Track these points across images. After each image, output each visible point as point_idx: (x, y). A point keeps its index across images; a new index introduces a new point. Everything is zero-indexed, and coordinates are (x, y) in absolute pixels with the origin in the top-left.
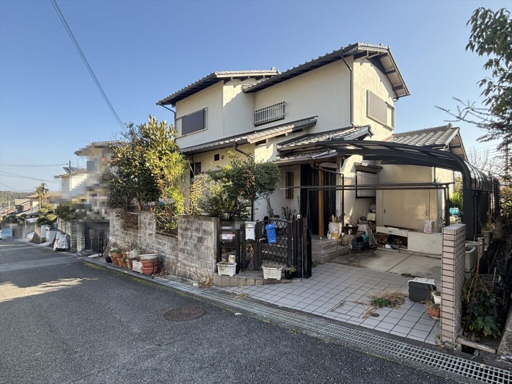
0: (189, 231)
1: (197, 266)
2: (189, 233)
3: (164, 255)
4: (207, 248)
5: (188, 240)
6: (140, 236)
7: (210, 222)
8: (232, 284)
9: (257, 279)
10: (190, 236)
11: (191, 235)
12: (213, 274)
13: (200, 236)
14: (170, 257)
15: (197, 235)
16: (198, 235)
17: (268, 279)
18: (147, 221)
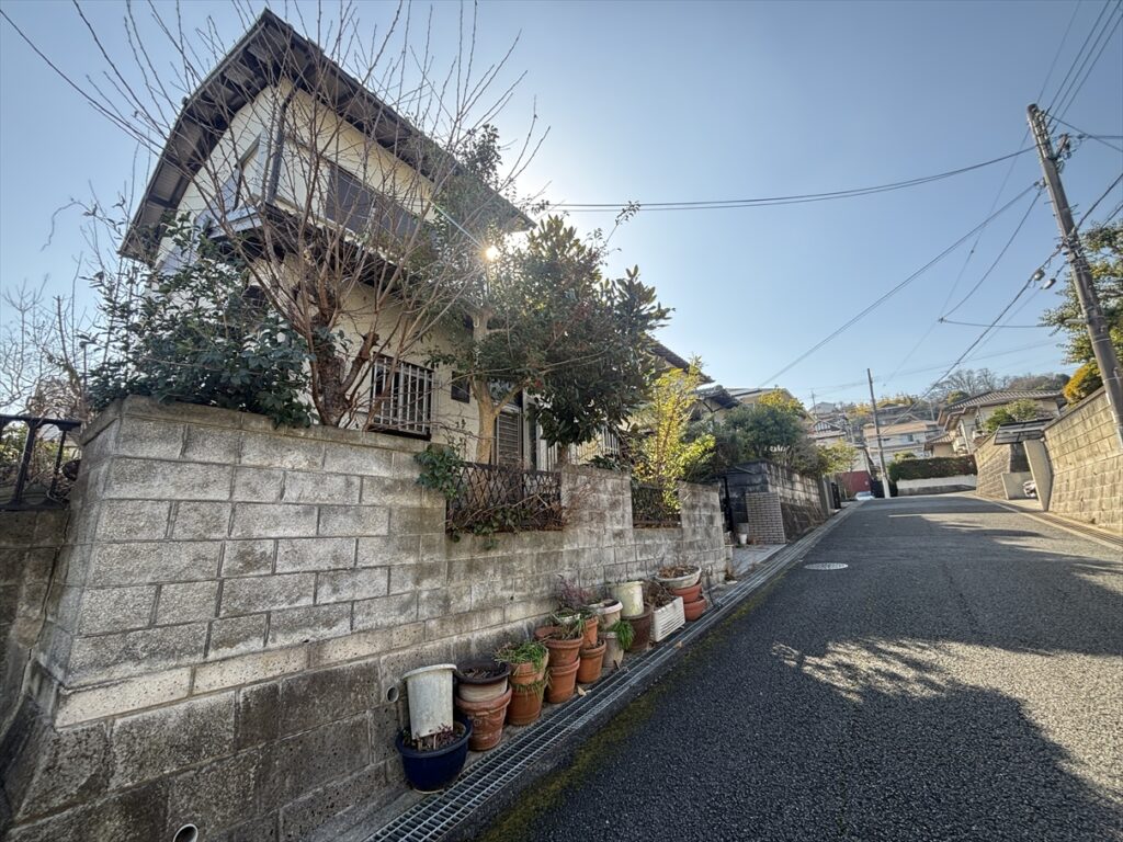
2: (697, 512)
6: (575, 551)
7: (715, 493)
11: (700, 515)
15: (706, 513)
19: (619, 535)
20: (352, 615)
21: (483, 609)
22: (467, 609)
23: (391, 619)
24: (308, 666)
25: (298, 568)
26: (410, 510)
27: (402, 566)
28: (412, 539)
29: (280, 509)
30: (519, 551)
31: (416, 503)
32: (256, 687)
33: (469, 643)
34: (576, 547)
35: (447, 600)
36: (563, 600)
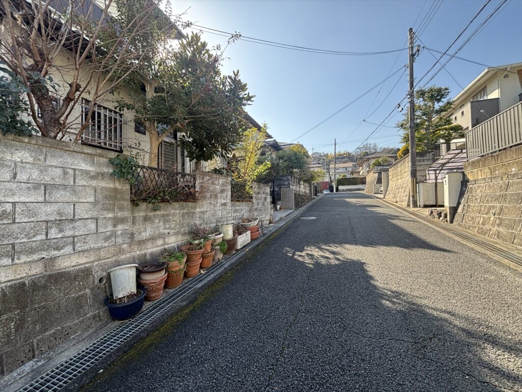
6: (202, 212)
7: (268, 188)
18: (218, 188)
19: (224, 204)
20: (74, 244)
21: (153, 239)
22: (145, 238)
23: (99, 245)
24: (46, 271)
25: (33, 219)
26: (107, 189)
27: (105, 218)
28: (110, 204)
29: (14, 186)
30: (173, 212)
31: (112, 186)
32: (8, 284)
33: (145, 255)
34: (203, 210)
35: (132, 235)
36: (195, 233)
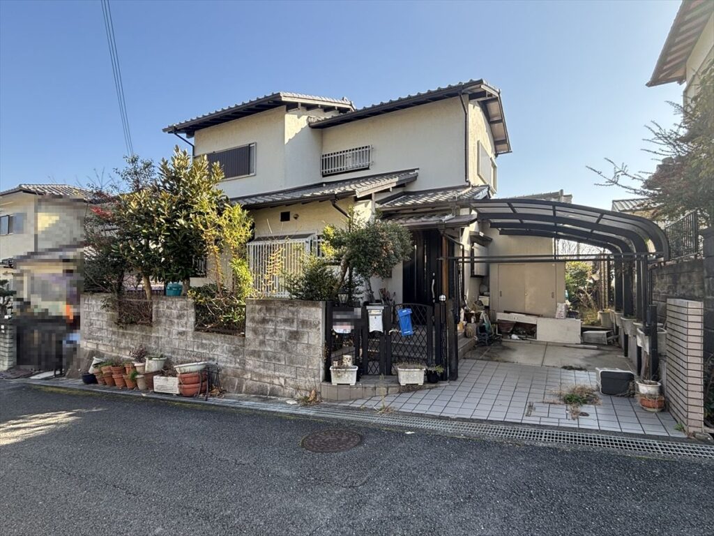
0: (270, 323)
1: (287, 375)
2: (270, 327)
3: (214, 363)
4: (309, 346)
5: (268, 338)
6: (157, 337)
7: (314, 309)
8: (355, 397)
9: (391, 387)
10: (272, 330)
11: (275, 329)
12: (321, 385)
13: (295, 329)
14: (228, 365)
15: (287, 328)
16: (290, 329)
17: (407, 384)
18: (175, 312)
19: (181, 334)
